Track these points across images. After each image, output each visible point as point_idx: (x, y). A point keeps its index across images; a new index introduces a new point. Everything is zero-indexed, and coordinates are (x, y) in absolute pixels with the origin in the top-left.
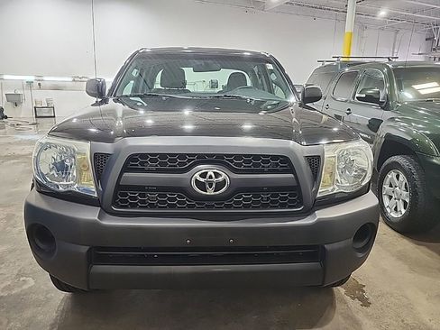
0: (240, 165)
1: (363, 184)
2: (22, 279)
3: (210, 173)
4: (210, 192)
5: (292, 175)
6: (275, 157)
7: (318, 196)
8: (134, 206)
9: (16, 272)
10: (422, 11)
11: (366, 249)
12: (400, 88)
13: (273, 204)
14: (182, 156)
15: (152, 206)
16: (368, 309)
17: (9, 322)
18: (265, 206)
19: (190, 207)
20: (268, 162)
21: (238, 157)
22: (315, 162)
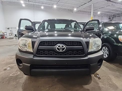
0: (68, 44)
1: (99, 49)
2: (17, 72)
3: (61, 46)
4: (61, 51)
5: (82, 47)
6: (77, 42)
7: (89, 52)
8: (42, 54)
9: (16, 70)
10: (108, 12)
11: (100, 65)
12: (105, 28)
13: (77, 54)
14: (54, 42)
15: (46, 54)
16: (100, 80)
17: (13, 82)
18: (75, 54)
19: (56, 55)
20: (76, 43)
21: (68, 42)
22: (88, 43)
